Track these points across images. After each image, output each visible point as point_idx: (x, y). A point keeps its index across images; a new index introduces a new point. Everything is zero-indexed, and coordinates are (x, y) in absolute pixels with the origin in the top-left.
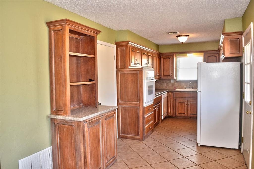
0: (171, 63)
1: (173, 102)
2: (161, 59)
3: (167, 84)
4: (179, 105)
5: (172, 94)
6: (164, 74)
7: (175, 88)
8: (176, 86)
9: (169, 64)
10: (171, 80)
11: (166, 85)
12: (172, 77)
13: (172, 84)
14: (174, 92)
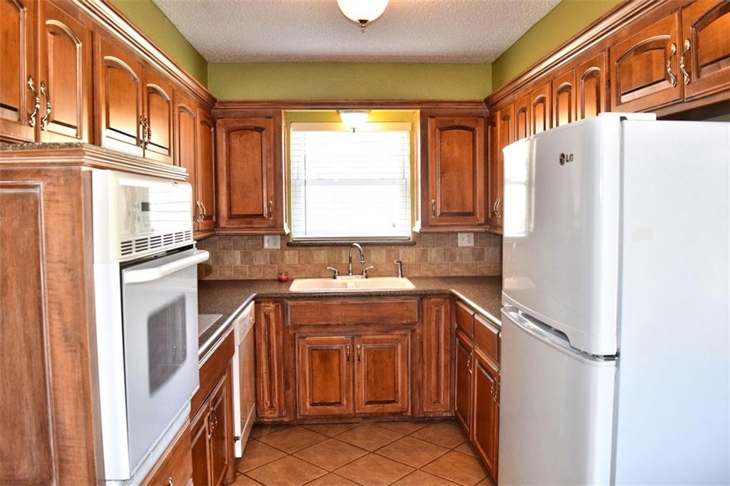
0: (268, 151)
1: (283, 350)
2: (218, 130)
3: (244, 255)
4: (311, 363)
5: (276, 310)
6: (230, 208)
7: (284, 277)
8: (289, 266)
9: (258, 158)
10: (266, 238)
11: (238, 263)
12: (271, 223)
13: (270, 256)
14: (285, 300)
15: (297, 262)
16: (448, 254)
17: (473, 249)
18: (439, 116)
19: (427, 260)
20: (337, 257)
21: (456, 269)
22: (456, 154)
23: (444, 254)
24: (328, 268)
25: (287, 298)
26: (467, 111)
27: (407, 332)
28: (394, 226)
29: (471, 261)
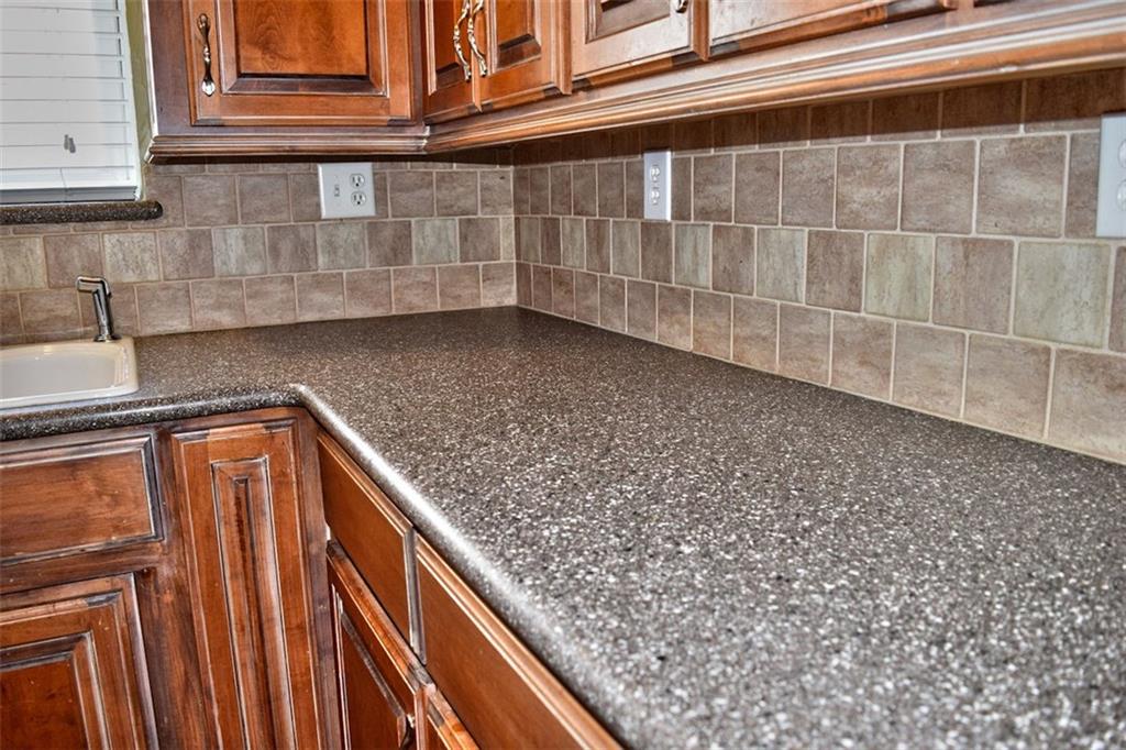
16: (286, 247)
17: (373, 226)
19: (208, 270)
21: (319, 297)
27: (118, 581)
28: (70, 145)
29: (368, 268)
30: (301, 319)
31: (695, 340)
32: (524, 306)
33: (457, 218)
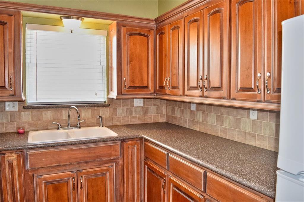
4: (47, 193)
7: (21, 131)
12: (11, 93)
13: (10, 116)
14: (25, 151)
15: (31, 120)
16: (128, 111)
17: (142, 108)
18: (128, 26)
19: (116, 115)
20: (59, 115)
21: (133, 120)
22: (138, 50)
23: (127, 111)
24: (53, 123)
25: (27, 149)
26: (143, 25)
27: (112, 164)
28: (96, 94)
29: (141, 115)
30: (130, 124)
31: (199, 129)
32: (167, 122)
33: (156, 106)
